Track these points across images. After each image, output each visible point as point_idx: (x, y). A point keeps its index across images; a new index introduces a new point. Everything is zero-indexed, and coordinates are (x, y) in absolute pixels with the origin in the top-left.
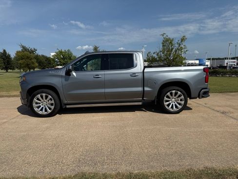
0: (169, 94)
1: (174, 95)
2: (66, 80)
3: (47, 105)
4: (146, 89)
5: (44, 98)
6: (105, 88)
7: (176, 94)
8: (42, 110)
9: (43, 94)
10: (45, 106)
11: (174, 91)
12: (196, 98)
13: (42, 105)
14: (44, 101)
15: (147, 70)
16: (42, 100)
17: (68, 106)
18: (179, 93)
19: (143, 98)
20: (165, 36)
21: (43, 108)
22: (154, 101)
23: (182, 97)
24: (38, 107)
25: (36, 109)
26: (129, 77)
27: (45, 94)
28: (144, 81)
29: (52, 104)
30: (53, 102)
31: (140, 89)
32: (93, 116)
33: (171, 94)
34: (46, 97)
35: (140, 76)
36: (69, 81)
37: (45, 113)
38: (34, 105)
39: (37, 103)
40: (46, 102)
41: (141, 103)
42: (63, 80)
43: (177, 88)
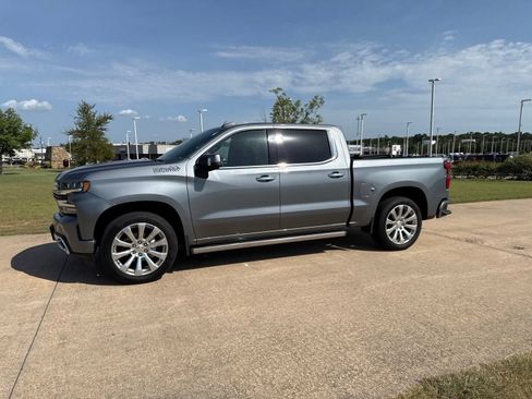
0: (393, 211)
1: (401, 212)
2: (198, 188)
3: (146, 251)
4: (357, 203)
5: (141, 233)
6: (280, 205)
7: (405, 211)
8: (133, 266)
9: (140, 224)
10: (140, 255)
11: (401, 206)
12: (432, 217)
13: (134, 252)
14: (140, 242)
15: (357, 164)
16: (135, 241)
17: (196, 251)
18: (410, 209)
20: (280, 93)
21: (136, 259)
22: (369, 226)
23: (414, 216)
24: (125, 259)
25: (119, 265)
26: (325, 178)
27: (144, 224)
28: (352, 187)
29: (160, 249)
30: (164, 242)
31: (346, 204)
33: (397, 211)
34: (148, 231)
35: (347, 177)
36: (206, 190)
37: (144, 272)
38: (115, 254)
39: (120, 249)
40: (145, 244)
41: (343, 233)
42: (191, 187)
43: (406, 200)
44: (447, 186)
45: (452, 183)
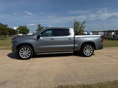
0: (86, 48)
1: (88, 48)
2: (37, 41)
4: (76, 45)
5: (25, 50)
6: (56, 45)
7: (89, 47)
8: (24, 56)
9: (25, 48)
10: (25, 54)
11: (88, 46)
12: (97, 49)
13: (24, 53)
14: (25, 51)
15: (76, 36)
17: (37, 54)
18: (90, 47)
19: (74, 49)
20: (75, 21)
21: (24, 55)
22: (79, 51)
23: (92, 49)
24: (22, 55)
25: (21, 56)
26: (67, 39)
27: (26, 48)
28: (74, 41)
29: (29, 53)
30: (30, 52)
31: (73, 45)
32: (50, 59)
33: (87, 48)
34: (27, 49)
35: (73, 39)
36: (39, 41)
37: (26, 58)
38: (20, 54)
39: (21, 53)
40: (26, 52)
41: (73, 52)
42: (36, 41)
43: (89, 45)
44: (102, 42)
45: (103, 41)
